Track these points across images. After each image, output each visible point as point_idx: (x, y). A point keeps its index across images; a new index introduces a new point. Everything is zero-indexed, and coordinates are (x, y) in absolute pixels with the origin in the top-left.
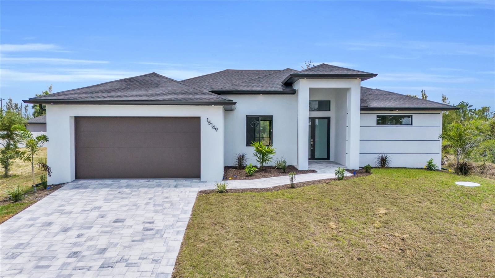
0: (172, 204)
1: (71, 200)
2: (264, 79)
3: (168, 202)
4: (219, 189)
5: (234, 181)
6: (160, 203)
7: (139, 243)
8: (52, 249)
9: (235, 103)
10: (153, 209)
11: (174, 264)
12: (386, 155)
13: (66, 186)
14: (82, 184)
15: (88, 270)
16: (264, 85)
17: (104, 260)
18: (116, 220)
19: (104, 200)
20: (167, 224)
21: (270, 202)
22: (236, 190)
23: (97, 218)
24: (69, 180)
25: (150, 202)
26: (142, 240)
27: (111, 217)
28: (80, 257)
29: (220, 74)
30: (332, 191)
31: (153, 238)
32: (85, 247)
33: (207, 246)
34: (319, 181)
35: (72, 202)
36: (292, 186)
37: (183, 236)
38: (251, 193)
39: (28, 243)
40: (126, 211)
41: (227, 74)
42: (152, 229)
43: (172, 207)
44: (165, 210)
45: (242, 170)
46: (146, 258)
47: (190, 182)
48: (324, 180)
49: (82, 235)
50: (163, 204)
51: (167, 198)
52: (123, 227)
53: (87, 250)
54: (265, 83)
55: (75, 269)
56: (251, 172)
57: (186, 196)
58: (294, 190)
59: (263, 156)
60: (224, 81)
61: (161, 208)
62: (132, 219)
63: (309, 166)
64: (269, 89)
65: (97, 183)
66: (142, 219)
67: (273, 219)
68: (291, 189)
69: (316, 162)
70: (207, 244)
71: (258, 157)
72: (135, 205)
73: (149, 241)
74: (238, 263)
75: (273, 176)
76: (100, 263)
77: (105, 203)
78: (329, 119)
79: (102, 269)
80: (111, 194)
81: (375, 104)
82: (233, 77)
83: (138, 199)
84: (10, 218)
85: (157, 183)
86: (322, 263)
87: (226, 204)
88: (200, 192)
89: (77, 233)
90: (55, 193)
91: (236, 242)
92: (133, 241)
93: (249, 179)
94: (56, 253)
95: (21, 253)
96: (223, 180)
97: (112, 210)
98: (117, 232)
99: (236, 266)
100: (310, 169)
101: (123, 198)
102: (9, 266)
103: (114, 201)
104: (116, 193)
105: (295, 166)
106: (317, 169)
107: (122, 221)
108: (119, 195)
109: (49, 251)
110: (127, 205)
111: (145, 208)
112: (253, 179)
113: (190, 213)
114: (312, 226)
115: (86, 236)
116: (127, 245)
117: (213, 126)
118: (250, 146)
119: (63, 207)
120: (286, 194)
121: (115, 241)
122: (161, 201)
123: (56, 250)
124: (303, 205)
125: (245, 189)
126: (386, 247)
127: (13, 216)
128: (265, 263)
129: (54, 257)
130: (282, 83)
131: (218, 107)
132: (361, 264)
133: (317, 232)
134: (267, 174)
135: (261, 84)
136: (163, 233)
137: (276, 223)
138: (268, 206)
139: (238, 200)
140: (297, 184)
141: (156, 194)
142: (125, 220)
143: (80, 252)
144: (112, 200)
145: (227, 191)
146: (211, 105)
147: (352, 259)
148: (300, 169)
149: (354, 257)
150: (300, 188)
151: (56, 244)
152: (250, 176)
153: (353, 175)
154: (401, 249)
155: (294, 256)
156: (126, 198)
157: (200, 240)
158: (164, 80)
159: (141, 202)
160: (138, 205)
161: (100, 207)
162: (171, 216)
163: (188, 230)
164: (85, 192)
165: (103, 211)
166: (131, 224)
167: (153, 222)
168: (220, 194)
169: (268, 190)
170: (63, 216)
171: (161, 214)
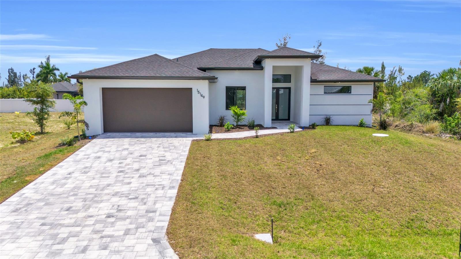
0: (175, 147)
1: (107, 145)
2: (240, 57)
3: (172, 146)
4: (206, 138)
5: (216, 134)
6: (167, 147)
7: (158, 166)
8: (107, 169)
9: (217, 78)
10: (163, 150)
11: (181, 175)
12: (329, 116)
13: (99, 136)
14: (109, 135)
15: (132, 178)
16: (239, 63)
17: (140, 174)
18: (141, 155)
19: (129, 145)
20: (173, 157)
21: (240, 146)
22: (218, 139)
23: (128, 154)
24: (100, 133)
25: (160, 146)
26: (160, 165)
27: (137, 154)
28: (125, 173)
29: (206, 52)
30: (284, 139)
31: (166, 164)
32: (126, 169)
33: (200, 168)
34: (276, 134)
35: (107, 146)
36: (257, 137)
37: (185, 163)
38: (228, 141)
39: (91, 167)
40: (145, 151)
41: (212, 52)
42: (165, 160)
43: (175, 149)
44: (171, 150)
45: (223, 127)
46: (164, 173)
47: (185, 134)
48: (280, 133)
49: (122, 163)
50: (169, 147)
51: (171, 144)
52: (147, 159)
53: (128, 170)
54: (240, 61)
55: (124, 178)
56: (229, 128)
57: (184, 143)
58: (257, 139)
59: (238, 117)
60: (208, 59)
61: (168, 149)
62: (151, 155)
63: (272, 124)
64: (243, 66)
65: (120, 135)
66: (158, 155)
67: (241, 155)
68: (256, 138)
69: (279, 122)
70: (200, 167)
71: (234, 117)
72: (150, 148)
73: (164, 165)
74: (219, 176)
75: (245, 131)
76: (138, 175)
77: (130, 146)
78: (289, 89)
79: (140, 178)
80: (132, 142)
81: (323, 78)
82: (216, 55)
83: (151, 144)
84: (72, 154)
85: (162, 135)
86: (268, 176)
87: (211, 147)
88: (193, 141)
89: (119, 162)
90: (94, 141)
91: (218, 166)
92: (154, 165)
93: (227, 133)
94: (110, 171)
95: (89, 171)
96: (209, 133)
97: (136, 150)
98: (144, 161)
99: (217, 177)
100: (272, 126)
101: (141, 144)
102: (86, 176)
103: (135, 145)
104: (136, 141)
105: (262, 125)
106: (278, 126)
107: (145, 156)
108: (138, 142)
109: (105, 170)
110: (145, 148)
111: (157, 149)
112: (230, 133)
113: (188, 152)
114: (266, 158)
115: (125, 163)
116: (151, 167)
117: (201, 94)
118: (229, 110)
119: (103, 148)
120: (252, 141)
121: (144, 165)
122: (168, 145)
123: (110, 170)
124: (262, 147)
125: (224, 139)
126: (308, 169)
127: (73, 153)
128: (235, 176)
129: (110, 173)
130: (253, 61)
131: (205, 81)
132: (291, 177)
133: (268, 162)
134: (240, 130)
135: (237, 62)
136: (172, 162)
137: (243, 157)
138: (239, 148)
139: (219, 144)
140: (260, 135)
141: (163, 141)
142: (147, 155)
143: (124, 171)
144: (134, 145)
145: (212, 140)
146: (200, 80)
147: (286, 175)
148: (265, 126)
149: (288, 174)
150: (262, 138)
151: (108, 167)
152: (228, 130)
153: (302, 130)
154: (317, 170)
155: (252, 173)
156: (144, 144)
157: (196, 165)
158: (165, 60)
159: (155, 146)
160: (153, 147)
161: (128, 149)
162: (176, 153)
163: (187, 160)
164: (114, 140)
165: (130, 151)
166: (151, 158)
167: (165, 157)
168: (207, 141)
169: (240, 139)
170: (105, 153)
171: (169, 152)
